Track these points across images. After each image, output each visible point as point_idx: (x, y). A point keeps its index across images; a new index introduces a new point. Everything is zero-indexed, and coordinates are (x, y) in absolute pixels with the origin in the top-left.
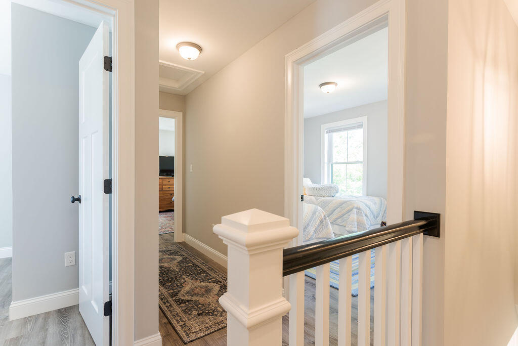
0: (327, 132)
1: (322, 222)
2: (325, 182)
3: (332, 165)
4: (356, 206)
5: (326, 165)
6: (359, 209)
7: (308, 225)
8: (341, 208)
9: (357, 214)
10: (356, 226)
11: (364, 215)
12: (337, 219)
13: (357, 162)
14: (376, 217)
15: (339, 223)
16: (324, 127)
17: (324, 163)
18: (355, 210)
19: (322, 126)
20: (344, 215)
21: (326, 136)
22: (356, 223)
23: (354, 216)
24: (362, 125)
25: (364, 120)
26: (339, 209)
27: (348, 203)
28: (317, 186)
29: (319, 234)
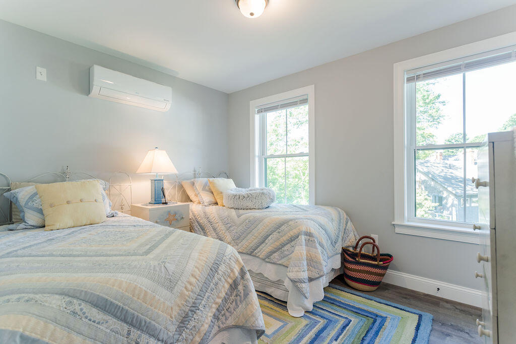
0: (258, 112)
1: (234, 286)
2: (257, 184)
3: (266, 160)
4: (304, 229)
5: (257, 159)
6: (309, 234)
7: (194, 308)
8: (279, 232)
9: (307, 245)
10: (306, 268)
11: (318, 245)
12: (273, 252)
13: (302, 155)
14: (334, 243)
15: (275, 260)
16: (254, 104)
17: (254, 156)
18: (303, 238)
19: (250, 102)
20: (283, 245)
21: (257, 117)
22: (305, 263)
23: (301, 250)
24: (307, 99)
25: (309, 91)
26: (275, 235)
27: (290, 223)
28: (243, 191)
29: (226, 319)
